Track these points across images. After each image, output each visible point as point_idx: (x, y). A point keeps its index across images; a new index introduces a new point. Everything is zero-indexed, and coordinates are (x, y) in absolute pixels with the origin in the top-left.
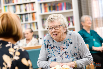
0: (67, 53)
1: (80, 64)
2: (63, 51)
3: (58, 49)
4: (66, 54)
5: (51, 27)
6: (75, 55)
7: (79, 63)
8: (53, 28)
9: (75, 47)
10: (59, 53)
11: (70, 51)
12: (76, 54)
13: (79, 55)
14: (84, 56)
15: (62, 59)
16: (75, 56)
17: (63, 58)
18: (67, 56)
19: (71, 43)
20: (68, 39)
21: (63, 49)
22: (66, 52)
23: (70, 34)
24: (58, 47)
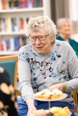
0: (52, 69)
1: (70, 87)
3: (40, 65)
4: (51, 71)
6: (62, 72)
7: (68, 86)
9: (64, 63)
10: (41, 70)
11: (57, 67)
12: (64, 71)
13: (69, 73)
14: (76, 75)
15: (45, 78)
16: (62, 74)
17: (45, 76)
18: (52, 74)
19: (59, 56)
20: (55, 52)
21: (47, 63)
22: (50, 68)
23: (58, 45)
24: (40, 62)
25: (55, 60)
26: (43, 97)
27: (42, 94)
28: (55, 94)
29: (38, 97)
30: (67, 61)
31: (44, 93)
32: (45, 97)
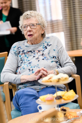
0: (45, 54)
2: (38, 53)
4: (43, 56)
5: (25, 25)
8: (29, 26)
9: (54, 50)
10: (34, 57)
15: (39, 61)
21: (39, 51)
25: (46, 48)
26: (51, 82)
27: (49, 79)
28: (62, 77)
29: (45, 82)
30: (57, 49)
31: (51, 78)
32: (54, 81)
